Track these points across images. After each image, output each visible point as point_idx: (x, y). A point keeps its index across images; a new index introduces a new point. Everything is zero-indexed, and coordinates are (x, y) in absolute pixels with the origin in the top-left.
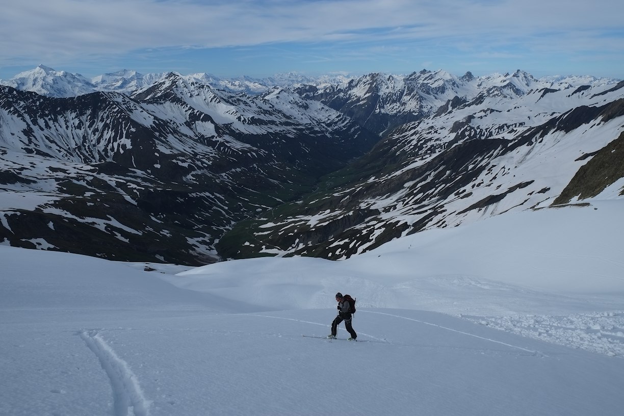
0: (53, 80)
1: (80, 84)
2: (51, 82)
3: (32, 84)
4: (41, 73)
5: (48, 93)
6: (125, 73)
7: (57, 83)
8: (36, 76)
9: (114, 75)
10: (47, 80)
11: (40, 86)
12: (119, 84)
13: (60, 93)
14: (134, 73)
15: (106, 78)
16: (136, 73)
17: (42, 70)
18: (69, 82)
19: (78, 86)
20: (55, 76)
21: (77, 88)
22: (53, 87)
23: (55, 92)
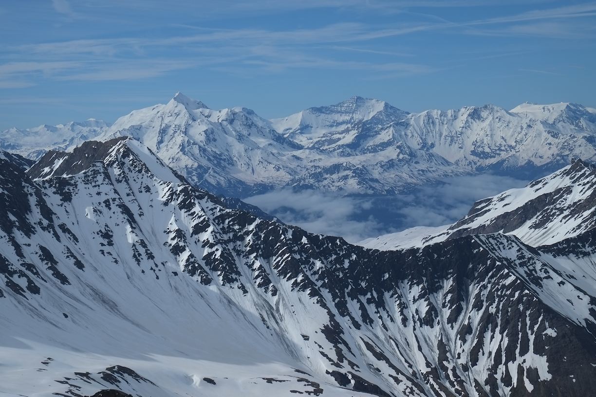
0: (205, 132)
1: (262, 142)
2: (203, 138)
3: (155, 140)
4: (177, 115)
5: (196, 165)
6: (358, 106)
7: (215, 140)
8: (166, 121)
9: (332, 112)
10: (192, 132)
11: (176, 149)
12: (349, 138)
13: (219, 165)
14: (381, 106)
15: (312, 119)
16: (386, 105)
17: (181, 107)
18: (240, 138)
19: (258, 148)
20: (211, 123)
21: (259, 152)
22: (204, 150)
23: (210, 165)
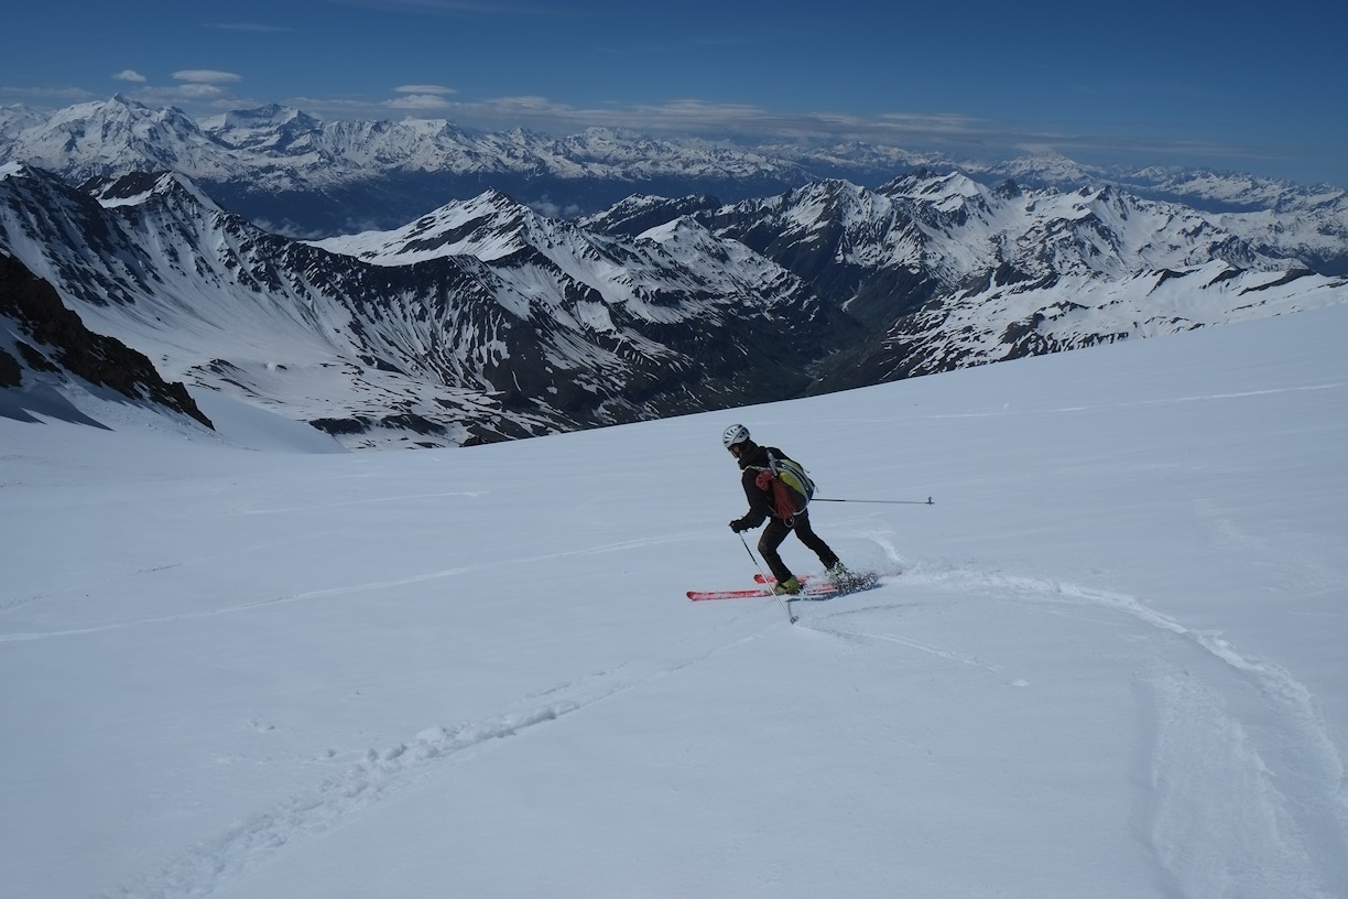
0: (149, 130)
1: (201, 141)
2: (147, 135)
3: (99, 134)
4: (119, 113)
5: (144, 160)
6: (275, 112)
7: (158, 138)
8: (109, 117)
9: (251, 115)
10: (135, 129)
11: (123, 145)
12: (273, 140)
13: (164, 160)
14: (294, 114)
15: (235, 120)
16: (299, 112)
17: (122, 106)
18: (181, 137)
19: (198, 146)
20: (153, 123)
21: (199, 150)
22: (150, 147)
23: (156, 160)
